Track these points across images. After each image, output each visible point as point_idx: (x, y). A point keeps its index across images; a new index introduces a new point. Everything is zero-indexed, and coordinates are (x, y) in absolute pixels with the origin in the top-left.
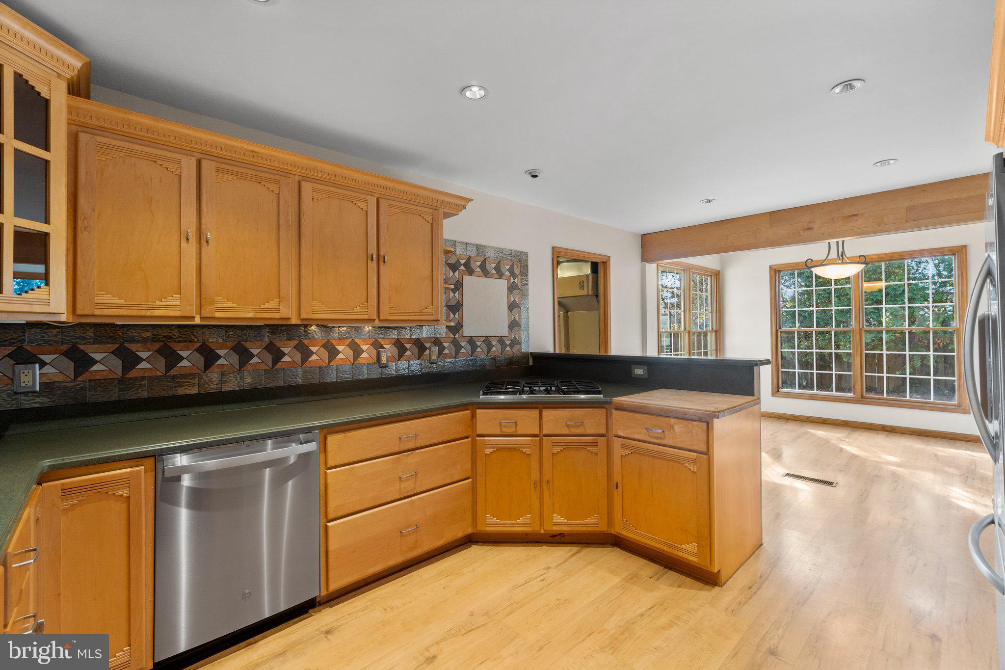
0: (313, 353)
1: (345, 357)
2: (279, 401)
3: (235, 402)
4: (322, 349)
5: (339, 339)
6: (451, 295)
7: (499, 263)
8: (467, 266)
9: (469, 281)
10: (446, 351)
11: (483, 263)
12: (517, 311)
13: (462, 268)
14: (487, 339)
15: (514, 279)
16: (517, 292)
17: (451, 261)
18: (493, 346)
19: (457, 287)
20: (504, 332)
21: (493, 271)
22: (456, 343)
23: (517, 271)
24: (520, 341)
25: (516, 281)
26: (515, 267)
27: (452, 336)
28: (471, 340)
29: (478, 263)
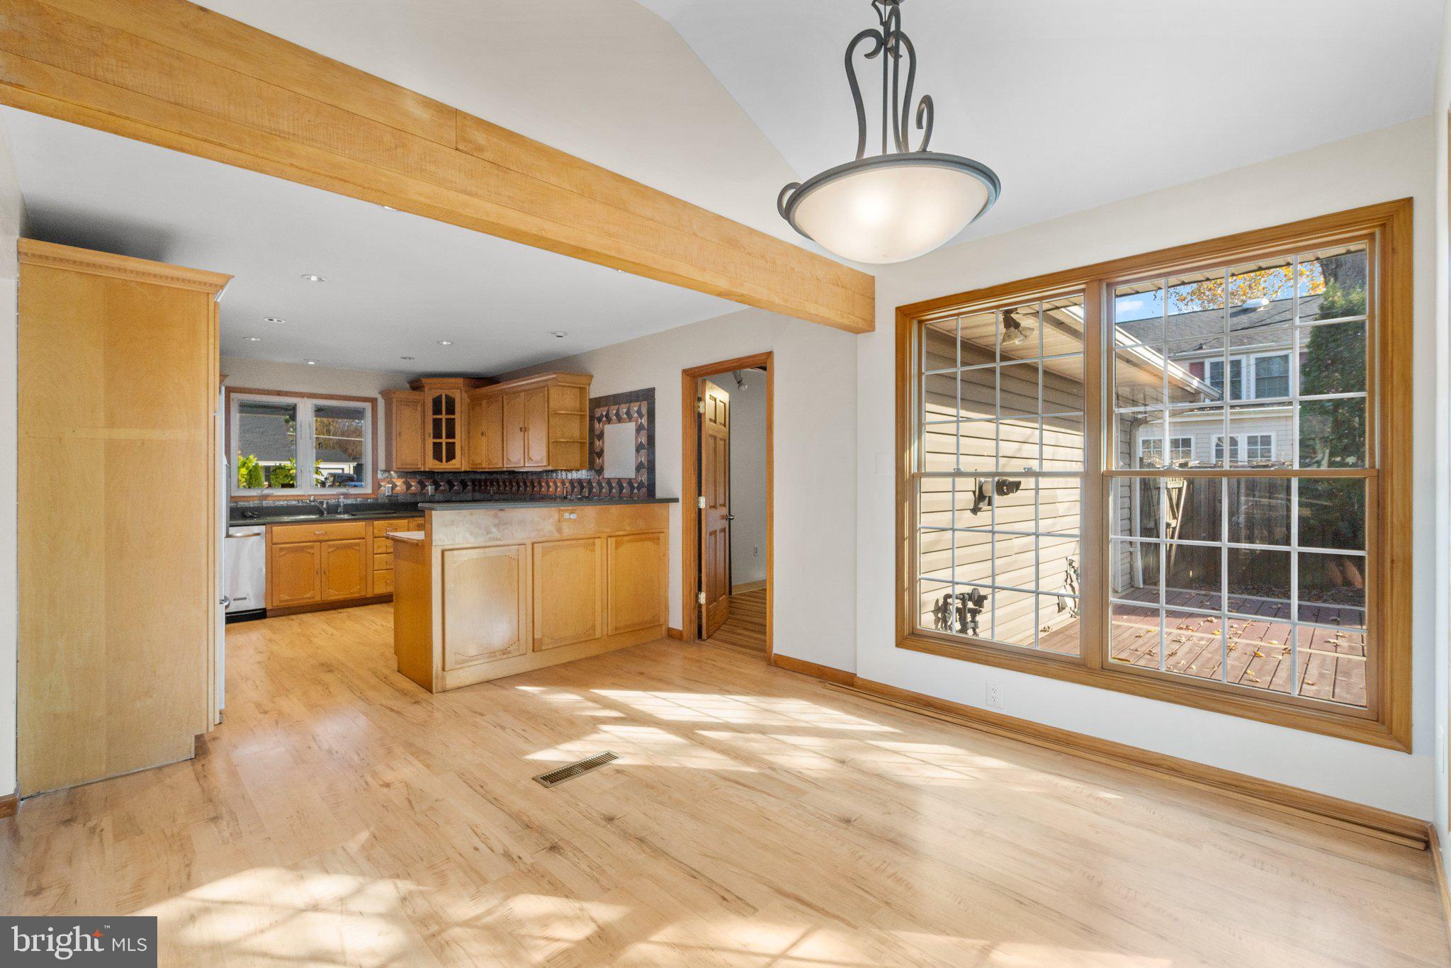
6: (597, 443)
7: (629, 407)
8: (607, 416)
9: (609, 429)
10: (594, 490)
11: (618, 410)
12: (643, 452)
13: (604, 419)
14: (619, 481)
15: (641, 419)
16: (644, 433)
17: (598, 415)
18: (624, 488)
19: (601, 436)
20: (632, 475)
21: (625, 416)
22: (599, 483)
23: (644, 411)
24: (646, 484)
25: (643, 421)
26: (642, 406)
27: (597, 478)
28: (609, 481)
29: (614, 412)
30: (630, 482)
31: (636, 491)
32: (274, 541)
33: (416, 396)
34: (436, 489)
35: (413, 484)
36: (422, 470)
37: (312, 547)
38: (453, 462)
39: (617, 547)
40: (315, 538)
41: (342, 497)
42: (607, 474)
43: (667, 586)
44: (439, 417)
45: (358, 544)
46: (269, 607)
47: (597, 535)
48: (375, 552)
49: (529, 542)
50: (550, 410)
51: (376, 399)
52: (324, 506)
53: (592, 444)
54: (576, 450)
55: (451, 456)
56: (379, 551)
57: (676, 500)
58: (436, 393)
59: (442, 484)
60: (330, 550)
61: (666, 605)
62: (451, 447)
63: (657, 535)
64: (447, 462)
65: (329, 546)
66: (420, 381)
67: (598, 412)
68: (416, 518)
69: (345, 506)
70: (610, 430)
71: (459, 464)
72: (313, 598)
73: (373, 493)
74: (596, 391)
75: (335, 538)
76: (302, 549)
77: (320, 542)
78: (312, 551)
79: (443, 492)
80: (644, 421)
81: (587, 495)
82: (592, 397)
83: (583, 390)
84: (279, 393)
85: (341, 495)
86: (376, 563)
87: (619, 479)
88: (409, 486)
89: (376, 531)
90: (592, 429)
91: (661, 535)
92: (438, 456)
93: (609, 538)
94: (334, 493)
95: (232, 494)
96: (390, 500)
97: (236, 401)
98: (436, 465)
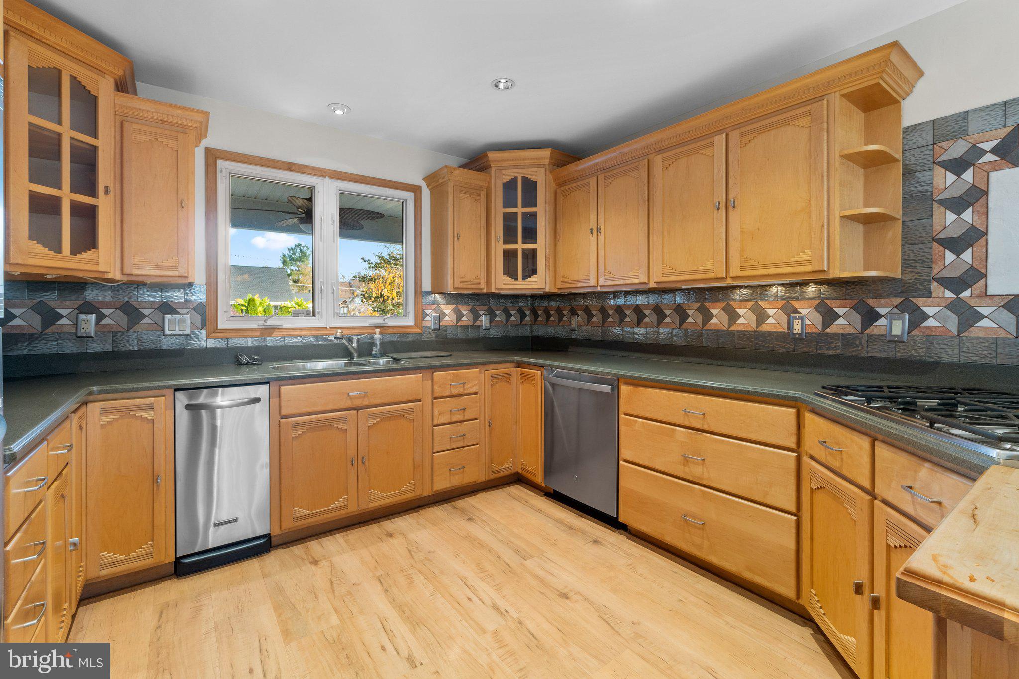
0: (713, 316)
1: (747, 323)
2: (683, 358)
3: (654, 353)
4: (722, 312)
5: (741, 301)
6: (948, 218)
10: (932, 323)
13: (989, 158)
22: (961, 308)
27: (950, 295)
32: (284, 412)
33: (476, 179)
34: (491, 321)
35: (464, 312)
36: (485, 291)
37: (343, 420)
38: (534, 278)
40: (349, 404)
42: (1010, 283)
44: (512, 211)
45: (412, 411)
46: (276, 532)
48: (435, 423)
51: (420, 187)
52: (355, 345)
55: (530, 270)
56: (442, 420)
58: (507, 176)
59: (497, 312)
60: (371, 423)
62: (530, 257)
64: (524, 278)
65: (372, 416)
66: (486, 155)
69: (382, 344)
71: (540, 282)
72: (346, 507)
73: (416, 325)
75: (378, 401)
76: (328, 425)
77: (357, 409)
78: (344, 427)
79: (498, 325)
85: (377, 327)
86: (437, 440)
88: (460, 316)
89: (436, 388)
92: (510, 271)
94: (367, 325)
95: (220, 326)
96: (437, 336)
97: (225, 173)
98: (508, 283)
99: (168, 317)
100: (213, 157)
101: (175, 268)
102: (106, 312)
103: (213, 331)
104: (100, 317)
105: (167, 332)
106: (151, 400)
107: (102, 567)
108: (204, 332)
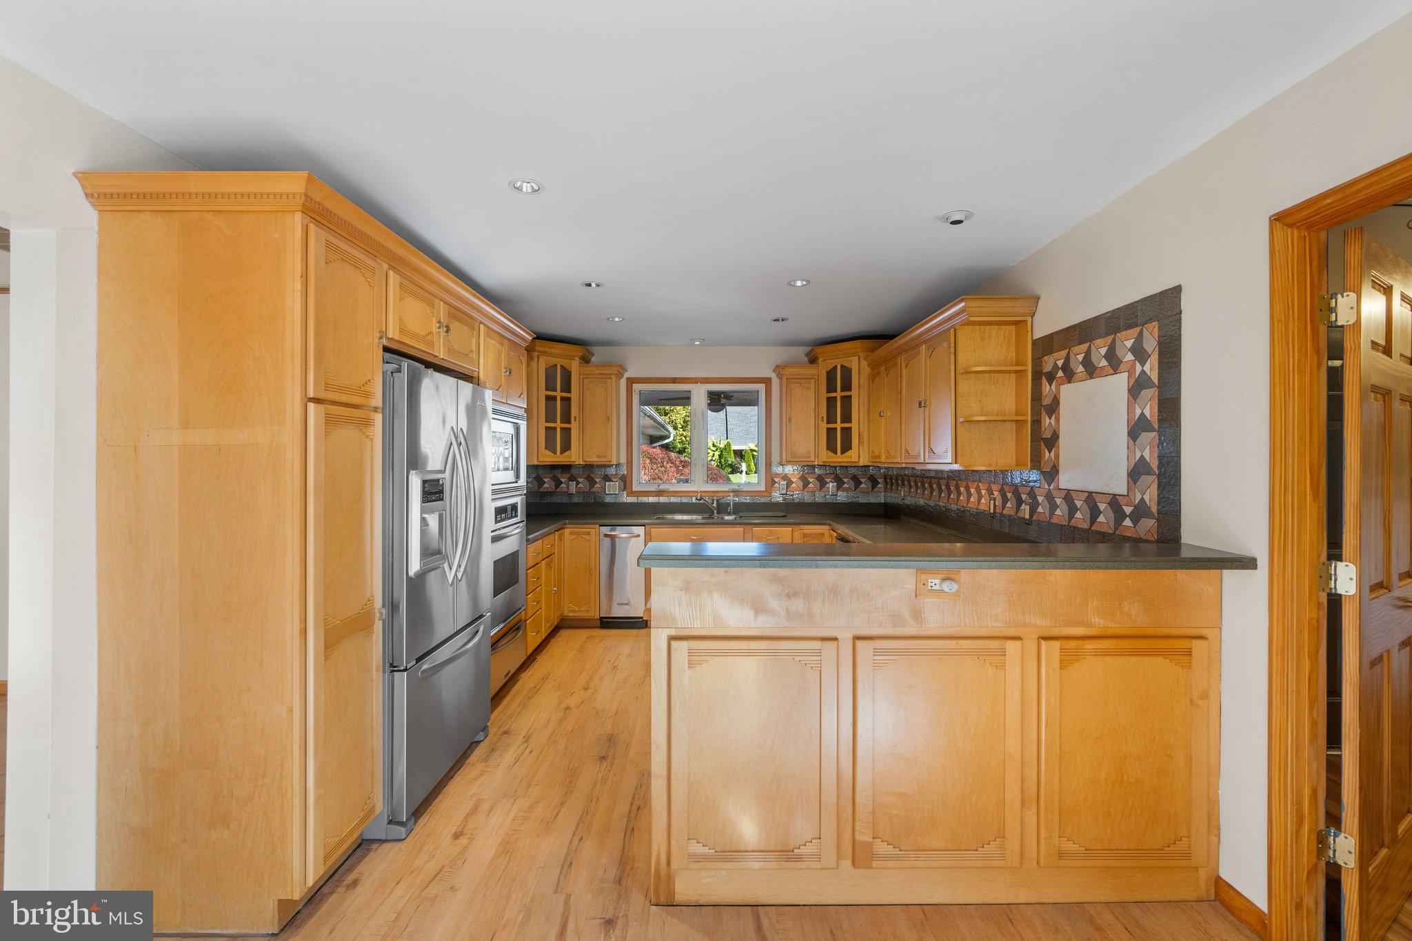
0: (961, 493)
4: (965, 490)
6: (1047, 421)
7: (1113, 342)
8: (1066, 368)
9: (1068, 393)
10: (1040, 509)
11: (1088, 354)
12: (1148, 438)
13: (1060, 374)
14: (1091, 497)
15: (1143, 365)
16: (1150, 394)
17: (1048, 368)
18: (1100, 512)
19: (1053, 408)
20: (1119, 486)
21: (1104, 363)
22: (1050, 498)
23: (1151, 344)
24: (1154, 509)
25: (1147, 368)
26: (1146, 333)
27: (1046, 486)
28: (1068, 496)
29: (1080, 357)
30: (1115, 502)
31: (1128, 522)
33: (811, 371)
34: (838, 488)
35: (811, 480)
36: (818, 462)
38: (850, 453)
39: (1063, 665)
41: (732, 494)
42: (1066, 480)
43: (1214, 772)
44: (834, 395)
47: (1012, 632)
49: (846, 636)
50: (959, 367)
51: (770, 379)
52: (715, 505)
53: (1037, 422)
54: (1009, 432)
55: (847, 447)
57: (1248, 563)
58: (830, 364)
59: (845, 480)
61: (1209, 819)
62: (847, 435)
63: (1184, 644)
64: (842, 453)
67: (1048, 364)
68: (802, 527)
69: (735, 504)
70: (1072, 395)
71: (859, 456)
73: (765, 490)
74: (1046, 323)
80: (1151, 368)
81: (1027, 516)
82: (1036, 336)
83: (1019, 325)
84: (674, 380)
87: (1091, 493)
88: (805, 483)
90: (1037, 396)
91: (1196, 644)
92: (831, 447)
93: (1043, 643)
94: (726, 489)
95: (634, 490)
96: (784, 499)
97: (637, 392)
98: (831, 457)
99: (607, 483)
100: (631, 381)
101: (605, 456)
102: (580, 480)
103: (631, 493)
104: (578, 483)
105: (607, 492)
106: (589, 530)
107: (570, 611)
108: (625, 492)
